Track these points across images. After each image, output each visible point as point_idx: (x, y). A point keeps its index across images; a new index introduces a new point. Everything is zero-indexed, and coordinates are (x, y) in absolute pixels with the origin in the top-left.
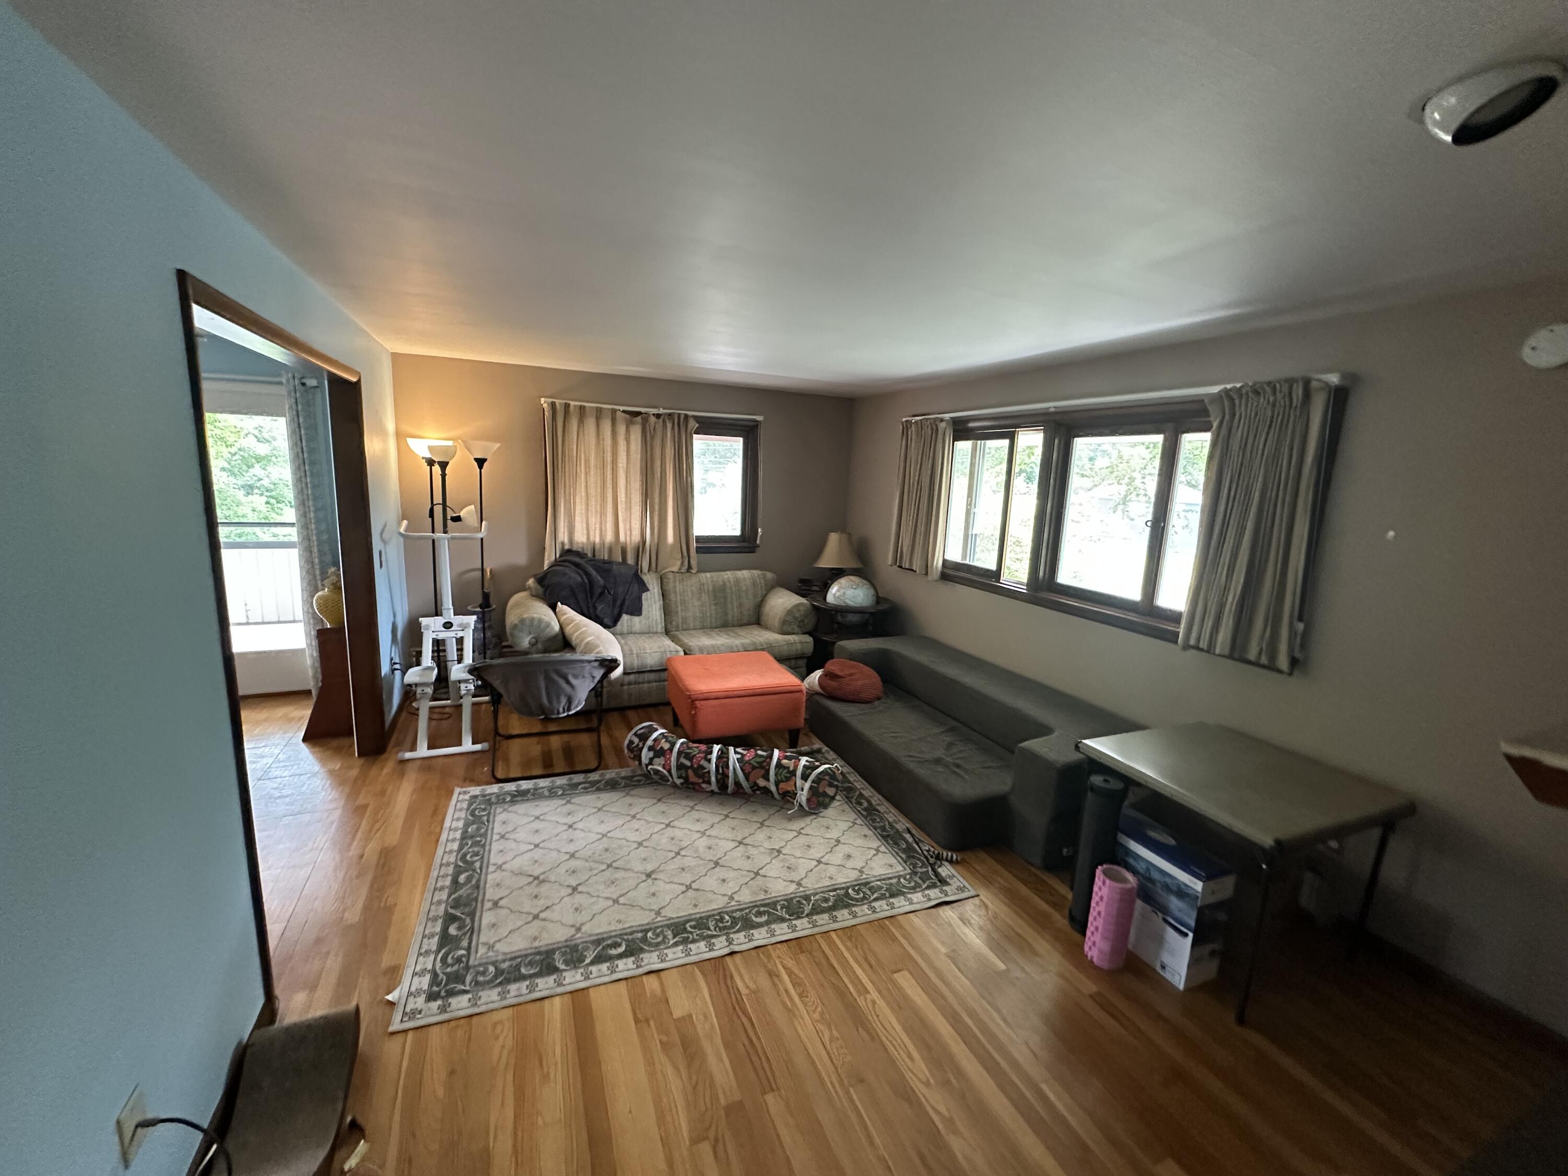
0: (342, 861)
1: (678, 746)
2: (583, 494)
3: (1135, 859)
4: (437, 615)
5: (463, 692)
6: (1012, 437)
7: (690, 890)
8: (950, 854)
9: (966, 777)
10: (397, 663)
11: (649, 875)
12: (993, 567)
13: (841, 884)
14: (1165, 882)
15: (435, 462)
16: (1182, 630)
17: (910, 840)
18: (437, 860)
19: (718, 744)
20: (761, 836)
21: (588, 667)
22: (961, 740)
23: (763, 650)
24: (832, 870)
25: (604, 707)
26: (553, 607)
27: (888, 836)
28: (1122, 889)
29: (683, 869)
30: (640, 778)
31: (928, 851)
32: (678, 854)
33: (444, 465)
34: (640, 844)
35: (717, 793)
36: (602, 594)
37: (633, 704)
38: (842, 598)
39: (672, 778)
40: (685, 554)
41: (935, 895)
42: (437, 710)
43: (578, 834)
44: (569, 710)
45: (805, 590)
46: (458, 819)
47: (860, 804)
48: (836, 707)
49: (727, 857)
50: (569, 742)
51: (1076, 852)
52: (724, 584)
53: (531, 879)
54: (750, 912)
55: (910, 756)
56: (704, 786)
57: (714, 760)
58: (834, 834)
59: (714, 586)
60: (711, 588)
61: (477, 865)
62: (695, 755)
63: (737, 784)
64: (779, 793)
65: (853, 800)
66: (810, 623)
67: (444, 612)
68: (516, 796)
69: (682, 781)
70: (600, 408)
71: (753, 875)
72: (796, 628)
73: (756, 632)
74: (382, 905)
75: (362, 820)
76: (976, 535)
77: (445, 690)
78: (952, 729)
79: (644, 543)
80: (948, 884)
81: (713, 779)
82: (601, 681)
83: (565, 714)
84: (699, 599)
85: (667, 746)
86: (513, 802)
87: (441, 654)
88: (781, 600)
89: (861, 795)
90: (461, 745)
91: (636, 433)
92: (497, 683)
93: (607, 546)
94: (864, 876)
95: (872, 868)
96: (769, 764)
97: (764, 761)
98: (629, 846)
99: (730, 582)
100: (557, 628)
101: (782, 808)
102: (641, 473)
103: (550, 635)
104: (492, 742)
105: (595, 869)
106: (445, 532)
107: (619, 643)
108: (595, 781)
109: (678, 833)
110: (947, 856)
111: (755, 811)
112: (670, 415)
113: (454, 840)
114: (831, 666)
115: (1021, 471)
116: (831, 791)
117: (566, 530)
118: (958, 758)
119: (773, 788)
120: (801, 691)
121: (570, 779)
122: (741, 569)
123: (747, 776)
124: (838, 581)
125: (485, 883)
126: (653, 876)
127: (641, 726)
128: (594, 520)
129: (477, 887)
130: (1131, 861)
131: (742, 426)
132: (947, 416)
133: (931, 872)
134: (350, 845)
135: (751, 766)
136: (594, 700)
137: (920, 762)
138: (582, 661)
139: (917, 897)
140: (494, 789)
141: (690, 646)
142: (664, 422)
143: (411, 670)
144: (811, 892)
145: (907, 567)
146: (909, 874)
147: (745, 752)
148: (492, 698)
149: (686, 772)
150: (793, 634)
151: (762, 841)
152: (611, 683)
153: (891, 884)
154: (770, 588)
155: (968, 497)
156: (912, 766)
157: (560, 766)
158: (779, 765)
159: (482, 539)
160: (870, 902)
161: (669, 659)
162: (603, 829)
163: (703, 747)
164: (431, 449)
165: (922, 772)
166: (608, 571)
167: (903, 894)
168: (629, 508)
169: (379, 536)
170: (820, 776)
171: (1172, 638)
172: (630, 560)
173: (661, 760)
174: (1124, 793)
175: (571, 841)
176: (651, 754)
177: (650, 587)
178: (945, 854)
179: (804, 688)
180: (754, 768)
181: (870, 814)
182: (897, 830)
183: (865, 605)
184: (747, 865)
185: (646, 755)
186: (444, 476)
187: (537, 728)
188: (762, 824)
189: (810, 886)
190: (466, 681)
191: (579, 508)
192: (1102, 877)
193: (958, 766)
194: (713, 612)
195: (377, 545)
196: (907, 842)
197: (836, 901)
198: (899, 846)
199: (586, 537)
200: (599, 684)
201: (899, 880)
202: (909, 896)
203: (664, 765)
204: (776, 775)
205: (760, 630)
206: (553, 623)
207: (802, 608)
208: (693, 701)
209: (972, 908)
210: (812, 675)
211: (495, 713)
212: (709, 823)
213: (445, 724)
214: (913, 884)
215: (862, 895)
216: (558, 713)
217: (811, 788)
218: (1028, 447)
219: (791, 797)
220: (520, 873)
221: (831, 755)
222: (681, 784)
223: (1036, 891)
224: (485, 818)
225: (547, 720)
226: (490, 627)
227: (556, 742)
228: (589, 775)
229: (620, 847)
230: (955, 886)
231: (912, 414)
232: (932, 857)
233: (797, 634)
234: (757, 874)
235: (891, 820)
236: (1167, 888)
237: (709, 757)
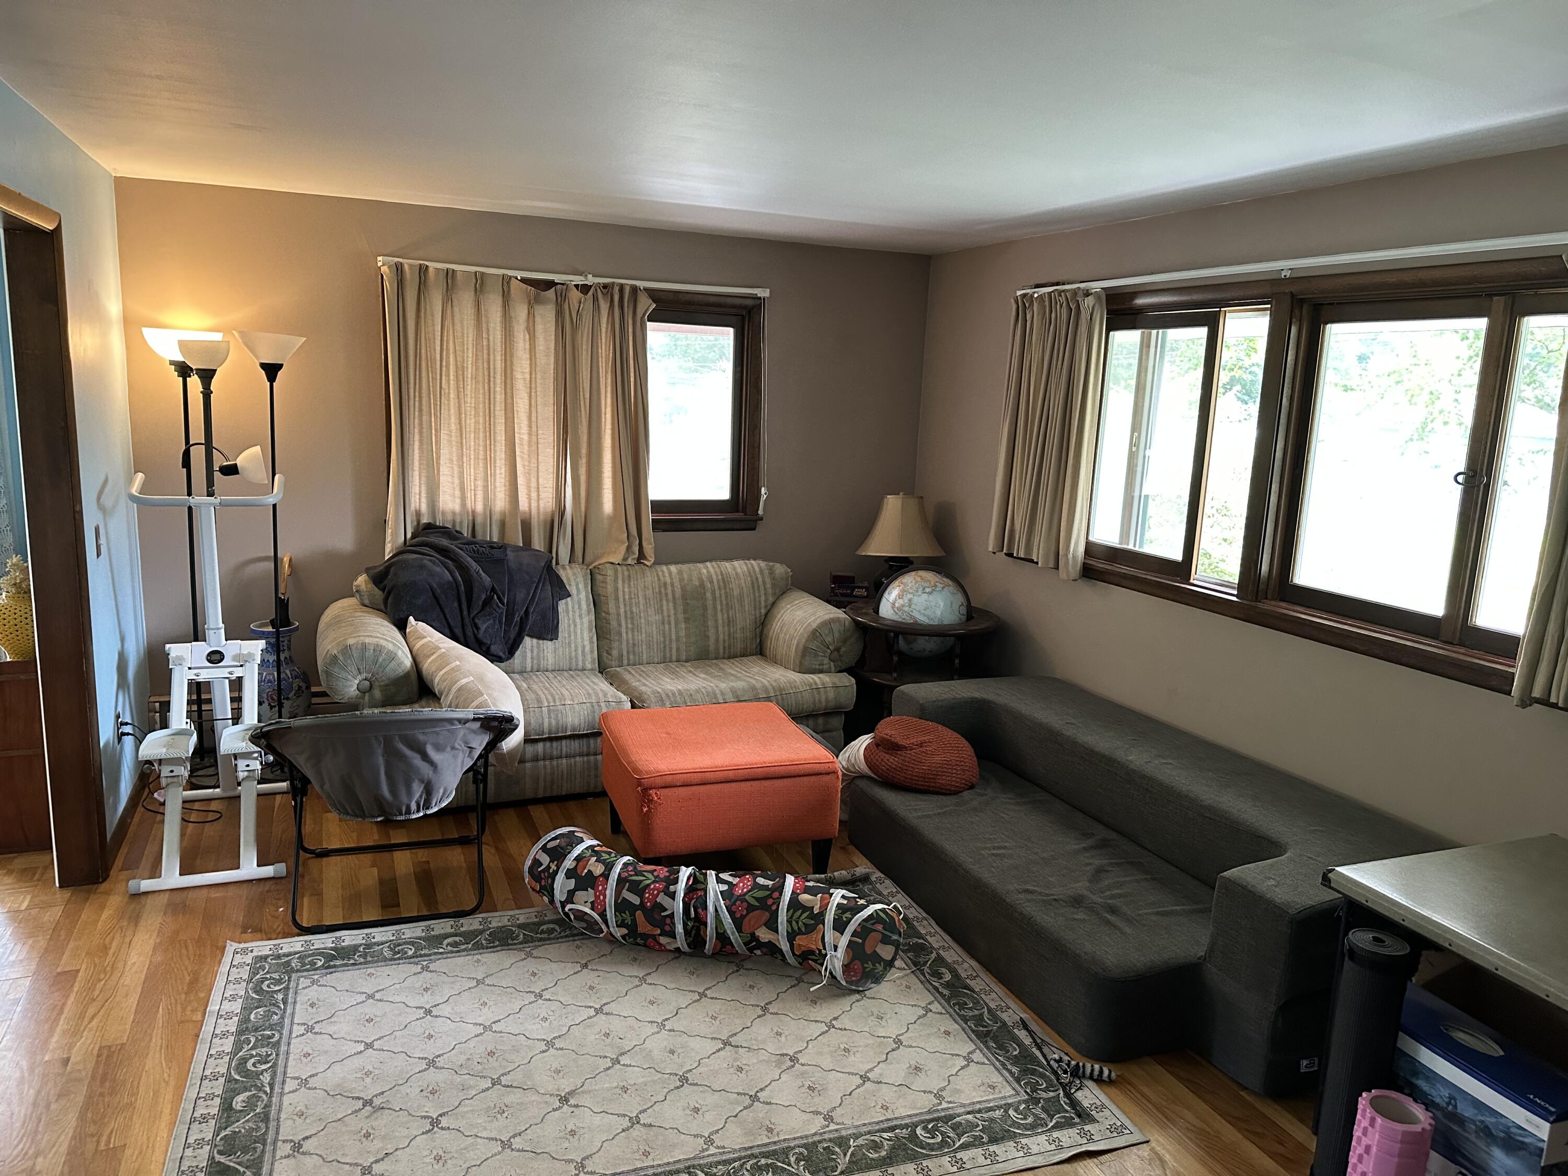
0: (32, 1069)
1: (617, 869)
2: (453, 427)
3: (1427, 1079)
4: (196, 640)
5: (241, 775)
6: (1213, 325)
7: (637, 1126)
8: (1097, 1067)
9: (1128, 930)
10: (127, 724)
11: (564, 1100)
12: (1177, 554)
13: (902, 1118)
14: (1482, 1122)
15: (191, 369)
16: (1519, 670)
17: (1027, 1041)
18: (197, 1069)
19: (687, 866)
20: (762, 1030)
21: (461, 731)
22: (1118, 864)
23: (768, 699)
24: (886, 1094)
25: (490, 798)
26: (401, 626)
27: (989, 1032)
28: (1405, 1133)
29: (625, 1090)
30: (551, 926)
31: (1060, 1060)
32: (616, 1061)
33: (207, 376)
34: (550, 1044)
35: (685, 953)
36: (487, 602)
37: (541, 794)
38: (906, 609)
39: (608, 927)
40: (634, 531)
41: (1071, 1139)
42: (197, 806)
43: (441, 1025)
44: (427, 806)
45: (843, 595)
46: (233, 998)
47: (939, 976)
48: (894, 800)
49: (700, 1069)
50: (428, 862)
51: (1323, 1065)
52: (702, 585)
53: (360, 1104)
54: (742, 1166)
55: (1027, 891)
56: (663, 940)
57: (681, 894)
58: (892, 1029)
59: (683, 589)
60: (678, 592)
61: (266, 1078)
62: (649, 885)
63: (722, 937)
64: (794, 954)
65: (926, 969)
66: (852, 653)
67: (210, 634)
68: (334, 958)
69: (625, 931)
70: (483, 274)
71: (748, 1101)
72: (826, 661)
73: (756, 669)
74: (102, 1147)
75: (67, 997)
76: (1147, 497)
77: (211, 771)
78: (1103, 845)
79: (562, 514)
80: (1094, 1120)
81: (680, 928)
82: (484, 756)
83: (421, 814)
84: (660, 610)
85: (598, 869)
86: (328, 968)
87: (204, 707)
88: (800, 614)
89: (940, 960)
90: (238, 868)
91: (546, 317)
92: (302, 762)
93: (496, 517)
94: (944, 1105)
95: (958, 1091)
96: (777, 901)
97: (770, 896)
98: (530, 1048)
99: (712, 582)
100: (408, 662)
101: (800, 980)
102: (556, 390)
103: (393, 675)
104: (292, 861)
105: (471, 1087)
106: (210, 494)
107: (518, 688)
108: (475, 931)
109: (616, 1026)
110: (1092, 1070)
111: (752, 987)
112: (605, 286)
113: (224, 1035)
114: (887, 727)
115: (1232, 382)
116: (886, 952)
117: (424, 489)
118: (1113, 897)
119: (785, 946)
120: (835, 772)
121: (429, 929)
122: (730, 559)
123: (738, 923)
124: (899, 580)
125: (280, 1111)
126: (572, 1102)
127: (553, 834)
128: (473, 473)
129: (266, 1118)
130: (1422, 1084)
131: (734, 306)
132: (1096, 286)
133: (1063, 1100)
134: (46, 1041)
135: (745, 904)
136: (472, 787)
137: (1044, 901)
138: (450, 721)
139: (1038, 1143)
140: (295, 944)
141: (641, 693)
142: (595, 299)
143: (151, 737)
144: (850, 1132)
145: (1022, 555)
146: (1025, 1102)
147: (735, 881)
148: (292, 784)
149: (633, 915)
150: (821, 671)
151: (764, 1042)
152: (501, 757)
153: (992, 1120)
154: (781, 592)
155: (1133, 430)
156: (1030, 909)
157: (411, 903)
158: (794, 904)
159: (274, 506)
160: (955, 1151)
161: (604, 716)
162: (486, 1016)
163: (663, 871)
164: (183, 345)
165: (1047, 919)
166: (501, 562)
167: (1013, 1137)
168: (535, 450)
169: (95, 502)
170: (868, 925)
171: (1502, 684)
172: (538, 543)
173: (590, 895)
174: (1409, 965)
175: (430, 1037)
176: (572, 883)
177: (573, 590)
178: (1088, 1066)
179: (838, 767)
180: (751, 908)
181: (954, 995)
182: (1004, 1024)
183: (946, 622)
184: (738, 1083)
185: (562, 885)
186: (207, 394)
187: (372, 838)
188: (765, 1009)
189: (848, 1122)
190: (247, 755)
191: (447, 454)
192: (1369, 1112)
193: (1113, 910)
194: (682, 633)
195: (91, 518)
196: (1020, 1044)
197: (893, 1148)
198: (1008, 1051)
199: (458, 501)
200: (482, 761)
201: (1006, 1111)
202: (1024, 1141)
203: (592, 903)
204: (789, 922)
205: (762, 663)
206: (400, 653)
207: (835, 627)
208: (646, 790)
209: (1138, 1163)
210: (853, 743)
211: (299, 813)
212: (672, 1007)
213: (210, 830)
214: (1030, 1120)
215: (940, 1138)
216: (408, 812)
217: (851, 944)
218: (1246, 338)
219: (815, 961)
220: (337, 1094)
221: (888, 886)
222: (623, 937)
223: (1254, 1136)
224: (280, 996)
225: (388, 823)
226: (290, 660)
227: (404, 862)
228: (462, 921)
229: (515, 1049)
230: (1107, 1123)
231: (1032, 283)
232: (1065, 1072)
233: (828, 671)
234: (754, 1098)
235: (992, 1005)
236: (1486, 1132)
237: (672, 888)
